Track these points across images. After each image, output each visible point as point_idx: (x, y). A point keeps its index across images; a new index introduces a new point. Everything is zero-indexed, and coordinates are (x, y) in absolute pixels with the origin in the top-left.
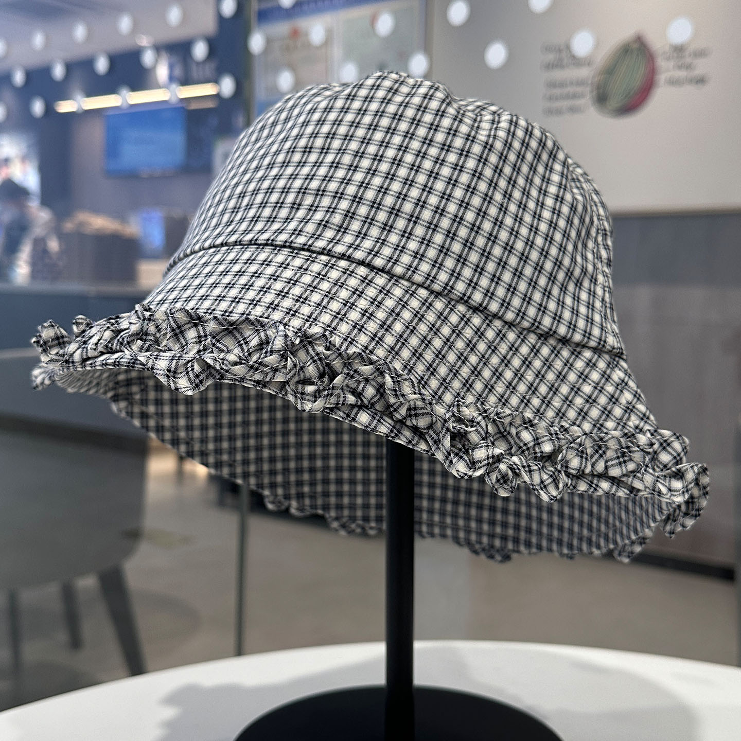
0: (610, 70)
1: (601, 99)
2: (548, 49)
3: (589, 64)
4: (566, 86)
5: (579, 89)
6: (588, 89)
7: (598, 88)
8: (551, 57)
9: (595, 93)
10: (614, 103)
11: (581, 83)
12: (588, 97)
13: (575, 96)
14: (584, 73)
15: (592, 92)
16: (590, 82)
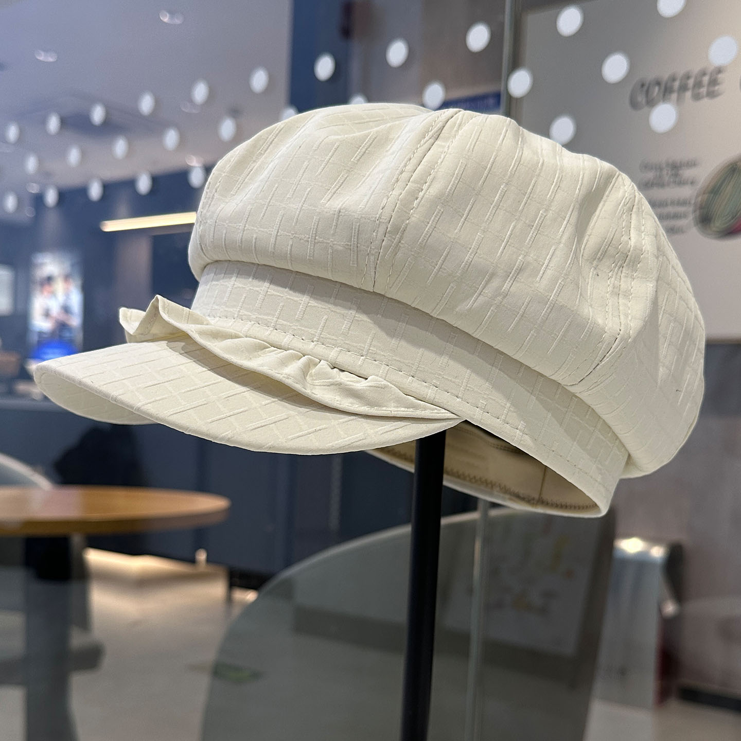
0: (715, 190)
1: (705, 220)
2: (646, 167)
3: (692, 183)
4: (667, 205)
5: (681, 209)
6: (691, 209)
7: (701, 208)
8: (650, 175)
9: (698, 213)
10: (719, 224)
11: (683, 203)
12: (691, 217)
13: (676, 216)
14: (686, 192)
15: (695, 211)
16: (693, 202)
